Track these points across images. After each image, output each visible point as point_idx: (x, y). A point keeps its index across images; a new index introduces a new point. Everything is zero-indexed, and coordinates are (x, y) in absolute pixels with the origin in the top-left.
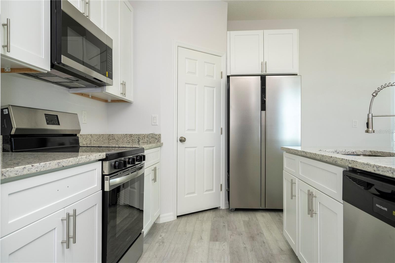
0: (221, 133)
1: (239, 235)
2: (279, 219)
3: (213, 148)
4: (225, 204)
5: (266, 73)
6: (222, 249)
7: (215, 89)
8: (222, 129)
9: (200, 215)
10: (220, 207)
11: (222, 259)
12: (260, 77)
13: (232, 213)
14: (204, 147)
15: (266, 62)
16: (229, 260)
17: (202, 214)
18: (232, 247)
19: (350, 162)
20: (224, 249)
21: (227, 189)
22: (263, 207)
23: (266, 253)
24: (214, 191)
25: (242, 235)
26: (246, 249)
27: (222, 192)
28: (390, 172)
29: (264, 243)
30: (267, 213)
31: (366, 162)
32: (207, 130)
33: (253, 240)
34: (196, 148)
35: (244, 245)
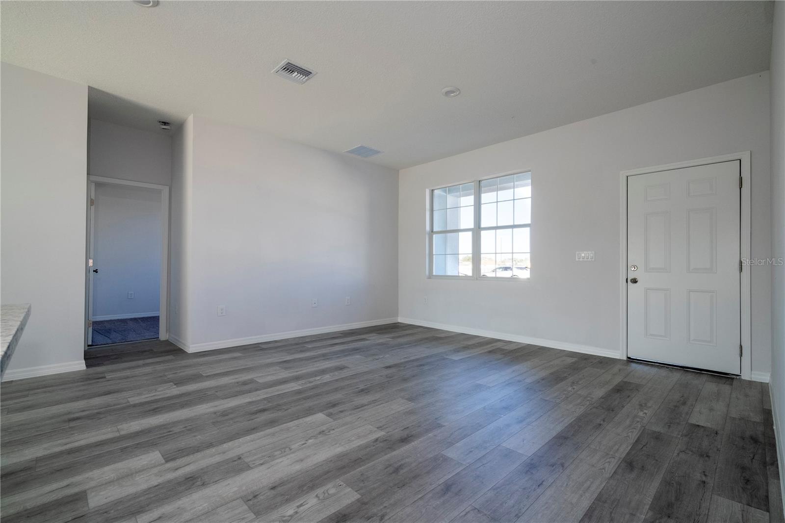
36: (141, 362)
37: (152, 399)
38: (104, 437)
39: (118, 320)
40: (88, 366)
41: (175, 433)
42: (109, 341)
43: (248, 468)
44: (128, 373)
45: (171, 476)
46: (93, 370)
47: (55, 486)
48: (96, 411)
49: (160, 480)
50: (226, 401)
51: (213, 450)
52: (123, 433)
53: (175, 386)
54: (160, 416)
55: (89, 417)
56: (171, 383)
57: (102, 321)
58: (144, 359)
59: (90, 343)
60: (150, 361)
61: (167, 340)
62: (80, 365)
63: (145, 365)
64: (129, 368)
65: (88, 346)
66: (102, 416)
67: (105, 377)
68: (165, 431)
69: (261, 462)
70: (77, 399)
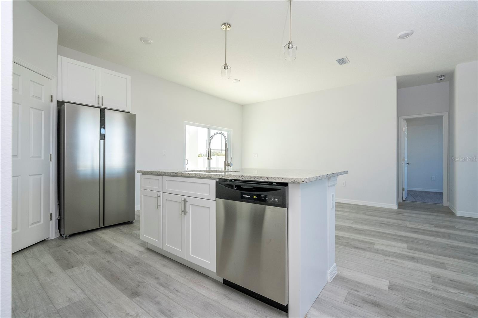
0: (51, 160)
1: (93, 254)
2: (121, 232)
3: (40, 176)
4: (56, 233)
5: (103, 106)
6: (86, 271)
7: (43, 113)
8: (51, 155)
9: (26, 253)
10: (49, 238)
11: (93, 278)
12: (99, 109)
13: (68, 239)
14: (30, 175)
15: (103, 96)
16: (101, 276)
17: (28, 251)
18: (95, 266)
19: (223, 176)
20: (88, 271)
21: (57, 217)
22: (102, 226)
23: (130, 258)
24: (42, 222)
25: (96, 254)
26: (111, 262)
27: (51, 221)
28: (252, 178)
29: (122, 252)
30: (106, 230)
31: (236, 175)
32: (33, 157)
33: (111, 253)
34: (19, 177)
35: (106, 260)
36: (424, 213)
37: (419, 228)
38: (389, 232)
39: (425, 191)
40: (398, 208)
41: (419, 243)
42: (414, 200)
43: (446, 269)
44: (414, 215)
45: (406, 253)
46: (400, 210)
47: (368, 238)
48: (392, 224)
49: (401, 252)
50: (459, 242)
51: (432, 255)
52: (397, 234)
53: (434, 227)
54: (416, 235)
55: (388, 225)
56: (433, 225)
57: (416, 191)
58: (426, 212)
59: (404, 199)
60: (429, 213)
61: (448, 207)
62: (395, 207)
63: (425, 214)
64: (416, 213)
65: (403, 200)
66: (393, 226)
67: (403, 214)
68: (416, 240)
69: (455, 271)
70: (388, 218)
